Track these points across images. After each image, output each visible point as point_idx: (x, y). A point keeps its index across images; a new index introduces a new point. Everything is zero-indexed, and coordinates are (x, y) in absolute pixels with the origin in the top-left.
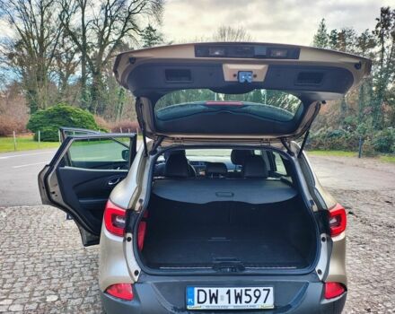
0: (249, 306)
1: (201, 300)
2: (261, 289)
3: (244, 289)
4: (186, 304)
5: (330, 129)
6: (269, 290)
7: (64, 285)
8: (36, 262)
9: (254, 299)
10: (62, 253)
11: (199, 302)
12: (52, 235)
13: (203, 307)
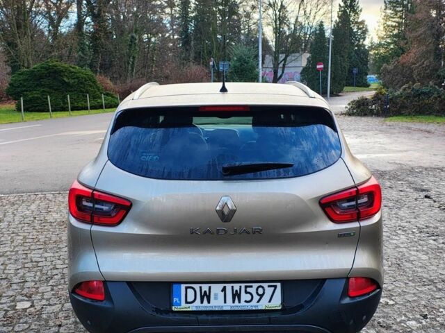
0: (249, 306)
1: (189, 300)
2: (265, 285)
3: (243, 285)
4: (171, 304)
5: (417, 85)
6: (275, 287)
7: (40, 290)
8: (8, 262)
9: (256, 298)
10: (41, 251)
11: (187, 302)
12: (30, 229)
13: (192, 307)
